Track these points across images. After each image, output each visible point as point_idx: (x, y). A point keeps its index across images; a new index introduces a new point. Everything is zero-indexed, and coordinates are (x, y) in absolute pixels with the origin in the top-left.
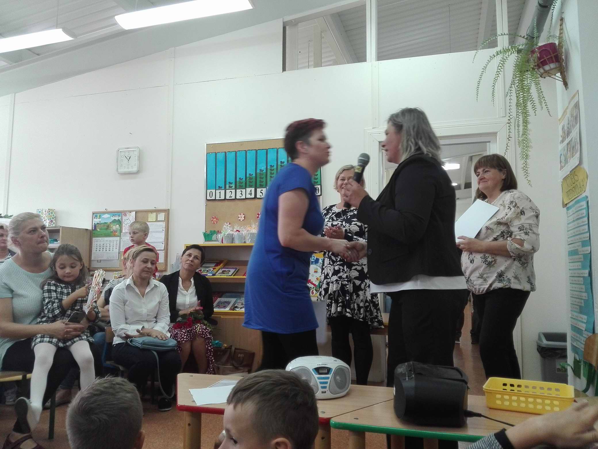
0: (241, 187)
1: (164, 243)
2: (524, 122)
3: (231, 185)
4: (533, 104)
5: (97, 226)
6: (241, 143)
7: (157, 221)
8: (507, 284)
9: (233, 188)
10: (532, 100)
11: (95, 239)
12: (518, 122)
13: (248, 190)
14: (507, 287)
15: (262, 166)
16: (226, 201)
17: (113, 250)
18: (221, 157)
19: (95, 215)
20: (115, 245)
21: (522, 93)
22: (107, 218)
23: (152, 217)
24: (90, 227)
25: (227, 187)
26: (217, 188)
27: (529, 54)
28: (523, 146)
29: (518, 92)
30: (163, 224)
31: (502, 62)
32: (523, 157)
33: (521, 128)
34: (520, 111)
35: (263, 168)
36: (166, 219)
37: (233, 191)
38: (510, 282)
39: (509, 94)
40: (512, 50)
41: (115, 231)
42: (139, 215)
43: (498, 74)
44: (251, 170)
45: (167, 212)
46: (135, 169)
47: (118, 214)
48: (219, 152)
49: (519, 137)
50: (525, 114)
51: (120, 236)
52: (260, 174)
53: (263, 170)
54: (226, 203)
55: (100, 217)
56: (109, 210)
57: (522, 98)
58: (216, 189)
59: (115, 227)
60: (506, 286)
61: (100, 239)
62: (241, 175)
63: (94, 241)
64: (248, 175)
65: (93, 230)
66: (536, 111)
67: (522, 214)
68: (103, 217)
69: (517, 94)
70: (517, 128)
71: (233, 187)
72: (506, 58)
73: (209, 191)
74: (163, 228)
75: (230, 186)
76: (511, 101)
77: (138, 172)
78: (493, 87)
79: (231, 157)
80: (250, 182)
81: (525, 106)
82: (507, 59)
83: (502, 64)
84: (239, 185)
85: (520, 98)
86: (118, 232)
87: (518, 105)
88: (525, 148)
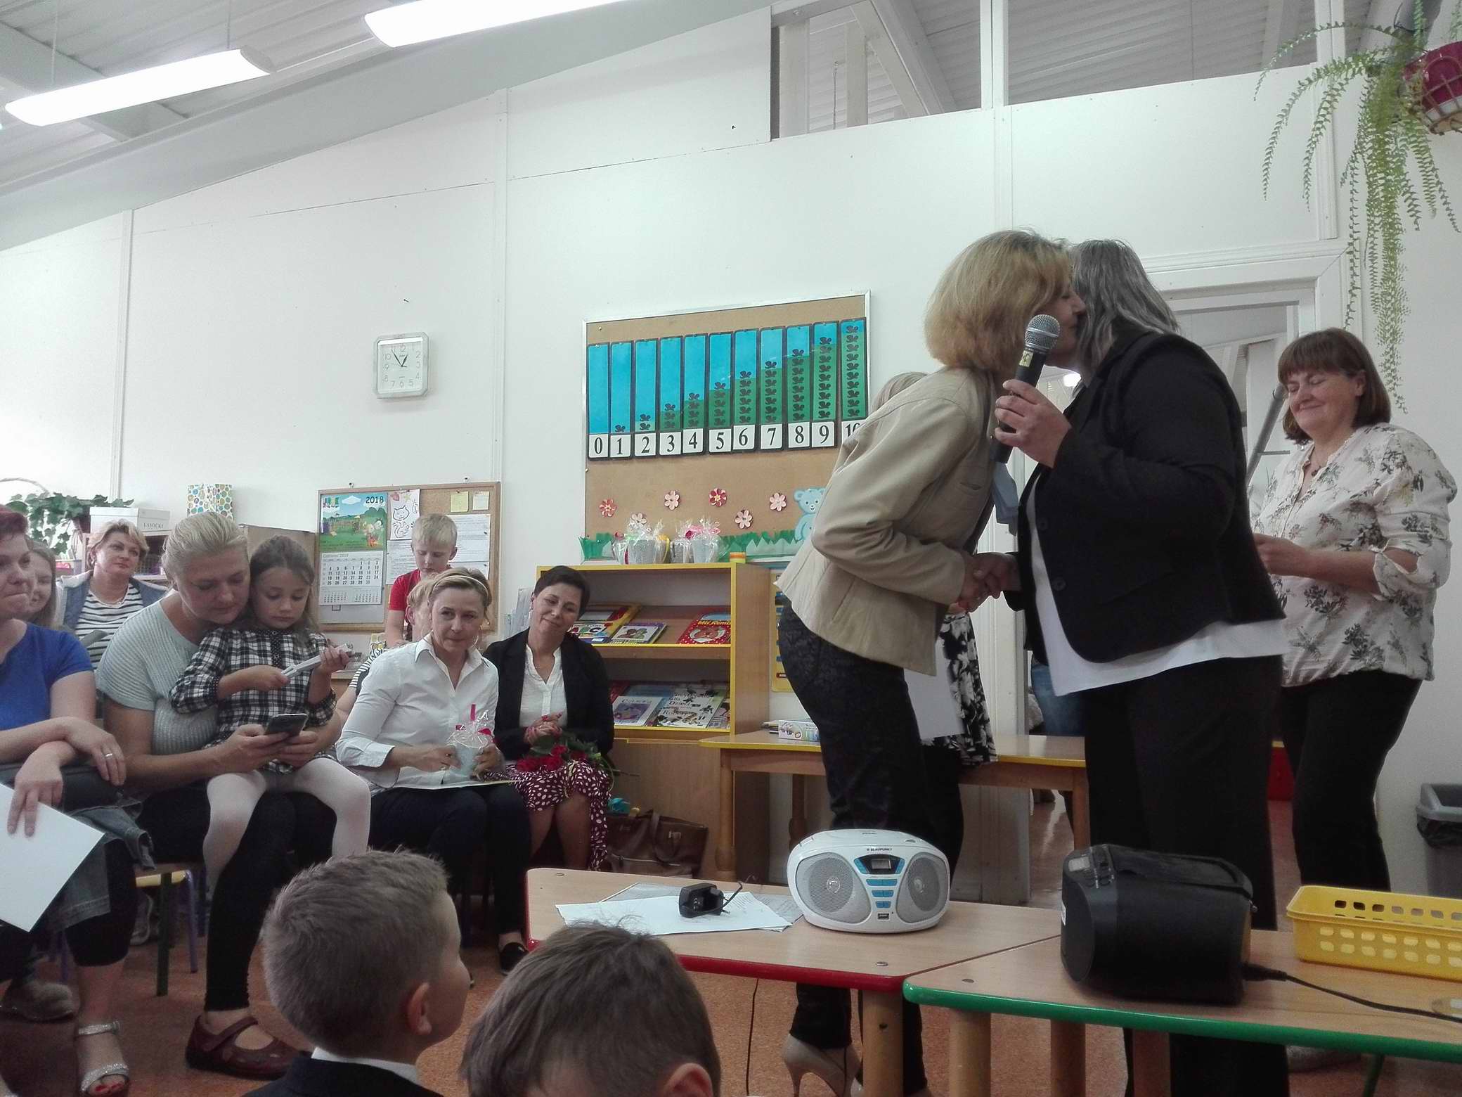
0: (671, 428)
1: (488, 564)
2: (1386, 249)
3: (646, 423)
4: (1410, 201)
5: (330, 523)
6: (672, 319)
7: (471, 511)
8: (1374, 660)
9: (650, 429)
10: (1407, 192)
11: (328, 556)
12: (1372, 248)
13: (689, 433)
14: (1373, 668)
15: (721, 375)
16: (635, 460)
17: (368, 582)
18: (621, 353)
19: (325, 497)
20: (373, 570)
21: (1383, 175)
22: (353, 506)
23: (459, 502)
24: (313, 528)
25: (638, 427)
26: (613, 430)
27: (1402, 75)
28: (1385, 309)
29: (1371, 172)
30: (486, 519)
31: (1328, 98)
32: (1384, 337)
33: (1380, 263)
34: (1377, 220)
35: (725, 379)
36: (493, 507)
37: (652, 437)
38: (1380, 657)
39: (1349, 179)
40: (1357, 65)
41: (375, 537)
42: (429, 496)
43: (1319, 129)
44: (695, 386)
45: (495, 489)
46: (417, 387)
47: (379, 495)
48: (618, 343)
49: (1374, 286)
50: (1391, 228)
51: (384, 548)
52: (719, 395)
53: (724, 385)
54: (635, 465)
55: (337, 503)
56: (358, 486)
57: (1382, 187)
58: (610, 431)
59: (373, 527)
60: (1371, 665)
61: (337, 556)
62: (670, 396)
63: (325, 560)
64: (687, 398)
65: (320, 533)
66: (1418, 217)
67: (1416, 487)
68: (343, 502)
69: (1368, 177)
70: (1369, 263)
71: (652, 428)
72: (1340, 87)
73: (593, 438)
74: (486, 527)
75: (643, 425)
76: (1356, 196)
77: (425, 394)
78: (1307, 161)
79: (645, 353)
80: (692, 414)
81: (1391, 207)
82: (1342, 89)
83: (1329, 102)
84: (666, 422)
85: (1377, 187)
86: (381, 537)
87: (1372, 203)
88: (1389, 313)
